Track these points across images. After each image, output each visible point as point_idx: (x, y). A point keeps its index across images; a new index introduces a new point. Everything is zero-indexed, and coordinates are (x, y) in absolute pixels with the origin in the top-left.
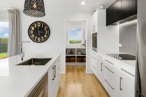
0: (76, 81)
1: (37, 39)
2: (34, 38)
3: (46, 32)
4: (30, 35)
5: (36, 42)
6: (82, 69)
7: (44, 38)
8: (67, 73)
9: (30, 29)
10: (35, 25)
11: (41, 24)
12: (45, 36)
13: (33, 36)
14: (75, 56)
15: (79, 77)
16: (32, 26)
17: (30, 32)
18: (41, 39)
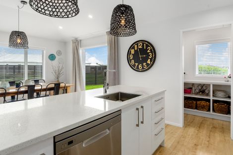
0: (199, 147)
1: (138, 66)
2: (134, 65)
3: (149, 56)
4: (129, 61)
5: (137, 71)
6: (223, 128)
7: (148, 65)
8: (186, 127)
9: (129, 53)
10: (136, 46)
11: (143, 44)
12: (149, 62)
13: (133, 62)
14: (210, 100)
15: (208, 141)
16: (132, 49)
17: (130, 58)
18: (143, 66)
